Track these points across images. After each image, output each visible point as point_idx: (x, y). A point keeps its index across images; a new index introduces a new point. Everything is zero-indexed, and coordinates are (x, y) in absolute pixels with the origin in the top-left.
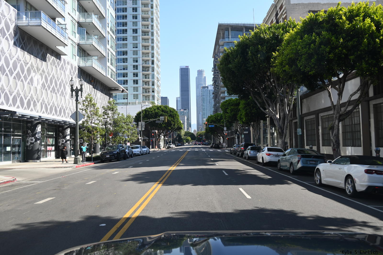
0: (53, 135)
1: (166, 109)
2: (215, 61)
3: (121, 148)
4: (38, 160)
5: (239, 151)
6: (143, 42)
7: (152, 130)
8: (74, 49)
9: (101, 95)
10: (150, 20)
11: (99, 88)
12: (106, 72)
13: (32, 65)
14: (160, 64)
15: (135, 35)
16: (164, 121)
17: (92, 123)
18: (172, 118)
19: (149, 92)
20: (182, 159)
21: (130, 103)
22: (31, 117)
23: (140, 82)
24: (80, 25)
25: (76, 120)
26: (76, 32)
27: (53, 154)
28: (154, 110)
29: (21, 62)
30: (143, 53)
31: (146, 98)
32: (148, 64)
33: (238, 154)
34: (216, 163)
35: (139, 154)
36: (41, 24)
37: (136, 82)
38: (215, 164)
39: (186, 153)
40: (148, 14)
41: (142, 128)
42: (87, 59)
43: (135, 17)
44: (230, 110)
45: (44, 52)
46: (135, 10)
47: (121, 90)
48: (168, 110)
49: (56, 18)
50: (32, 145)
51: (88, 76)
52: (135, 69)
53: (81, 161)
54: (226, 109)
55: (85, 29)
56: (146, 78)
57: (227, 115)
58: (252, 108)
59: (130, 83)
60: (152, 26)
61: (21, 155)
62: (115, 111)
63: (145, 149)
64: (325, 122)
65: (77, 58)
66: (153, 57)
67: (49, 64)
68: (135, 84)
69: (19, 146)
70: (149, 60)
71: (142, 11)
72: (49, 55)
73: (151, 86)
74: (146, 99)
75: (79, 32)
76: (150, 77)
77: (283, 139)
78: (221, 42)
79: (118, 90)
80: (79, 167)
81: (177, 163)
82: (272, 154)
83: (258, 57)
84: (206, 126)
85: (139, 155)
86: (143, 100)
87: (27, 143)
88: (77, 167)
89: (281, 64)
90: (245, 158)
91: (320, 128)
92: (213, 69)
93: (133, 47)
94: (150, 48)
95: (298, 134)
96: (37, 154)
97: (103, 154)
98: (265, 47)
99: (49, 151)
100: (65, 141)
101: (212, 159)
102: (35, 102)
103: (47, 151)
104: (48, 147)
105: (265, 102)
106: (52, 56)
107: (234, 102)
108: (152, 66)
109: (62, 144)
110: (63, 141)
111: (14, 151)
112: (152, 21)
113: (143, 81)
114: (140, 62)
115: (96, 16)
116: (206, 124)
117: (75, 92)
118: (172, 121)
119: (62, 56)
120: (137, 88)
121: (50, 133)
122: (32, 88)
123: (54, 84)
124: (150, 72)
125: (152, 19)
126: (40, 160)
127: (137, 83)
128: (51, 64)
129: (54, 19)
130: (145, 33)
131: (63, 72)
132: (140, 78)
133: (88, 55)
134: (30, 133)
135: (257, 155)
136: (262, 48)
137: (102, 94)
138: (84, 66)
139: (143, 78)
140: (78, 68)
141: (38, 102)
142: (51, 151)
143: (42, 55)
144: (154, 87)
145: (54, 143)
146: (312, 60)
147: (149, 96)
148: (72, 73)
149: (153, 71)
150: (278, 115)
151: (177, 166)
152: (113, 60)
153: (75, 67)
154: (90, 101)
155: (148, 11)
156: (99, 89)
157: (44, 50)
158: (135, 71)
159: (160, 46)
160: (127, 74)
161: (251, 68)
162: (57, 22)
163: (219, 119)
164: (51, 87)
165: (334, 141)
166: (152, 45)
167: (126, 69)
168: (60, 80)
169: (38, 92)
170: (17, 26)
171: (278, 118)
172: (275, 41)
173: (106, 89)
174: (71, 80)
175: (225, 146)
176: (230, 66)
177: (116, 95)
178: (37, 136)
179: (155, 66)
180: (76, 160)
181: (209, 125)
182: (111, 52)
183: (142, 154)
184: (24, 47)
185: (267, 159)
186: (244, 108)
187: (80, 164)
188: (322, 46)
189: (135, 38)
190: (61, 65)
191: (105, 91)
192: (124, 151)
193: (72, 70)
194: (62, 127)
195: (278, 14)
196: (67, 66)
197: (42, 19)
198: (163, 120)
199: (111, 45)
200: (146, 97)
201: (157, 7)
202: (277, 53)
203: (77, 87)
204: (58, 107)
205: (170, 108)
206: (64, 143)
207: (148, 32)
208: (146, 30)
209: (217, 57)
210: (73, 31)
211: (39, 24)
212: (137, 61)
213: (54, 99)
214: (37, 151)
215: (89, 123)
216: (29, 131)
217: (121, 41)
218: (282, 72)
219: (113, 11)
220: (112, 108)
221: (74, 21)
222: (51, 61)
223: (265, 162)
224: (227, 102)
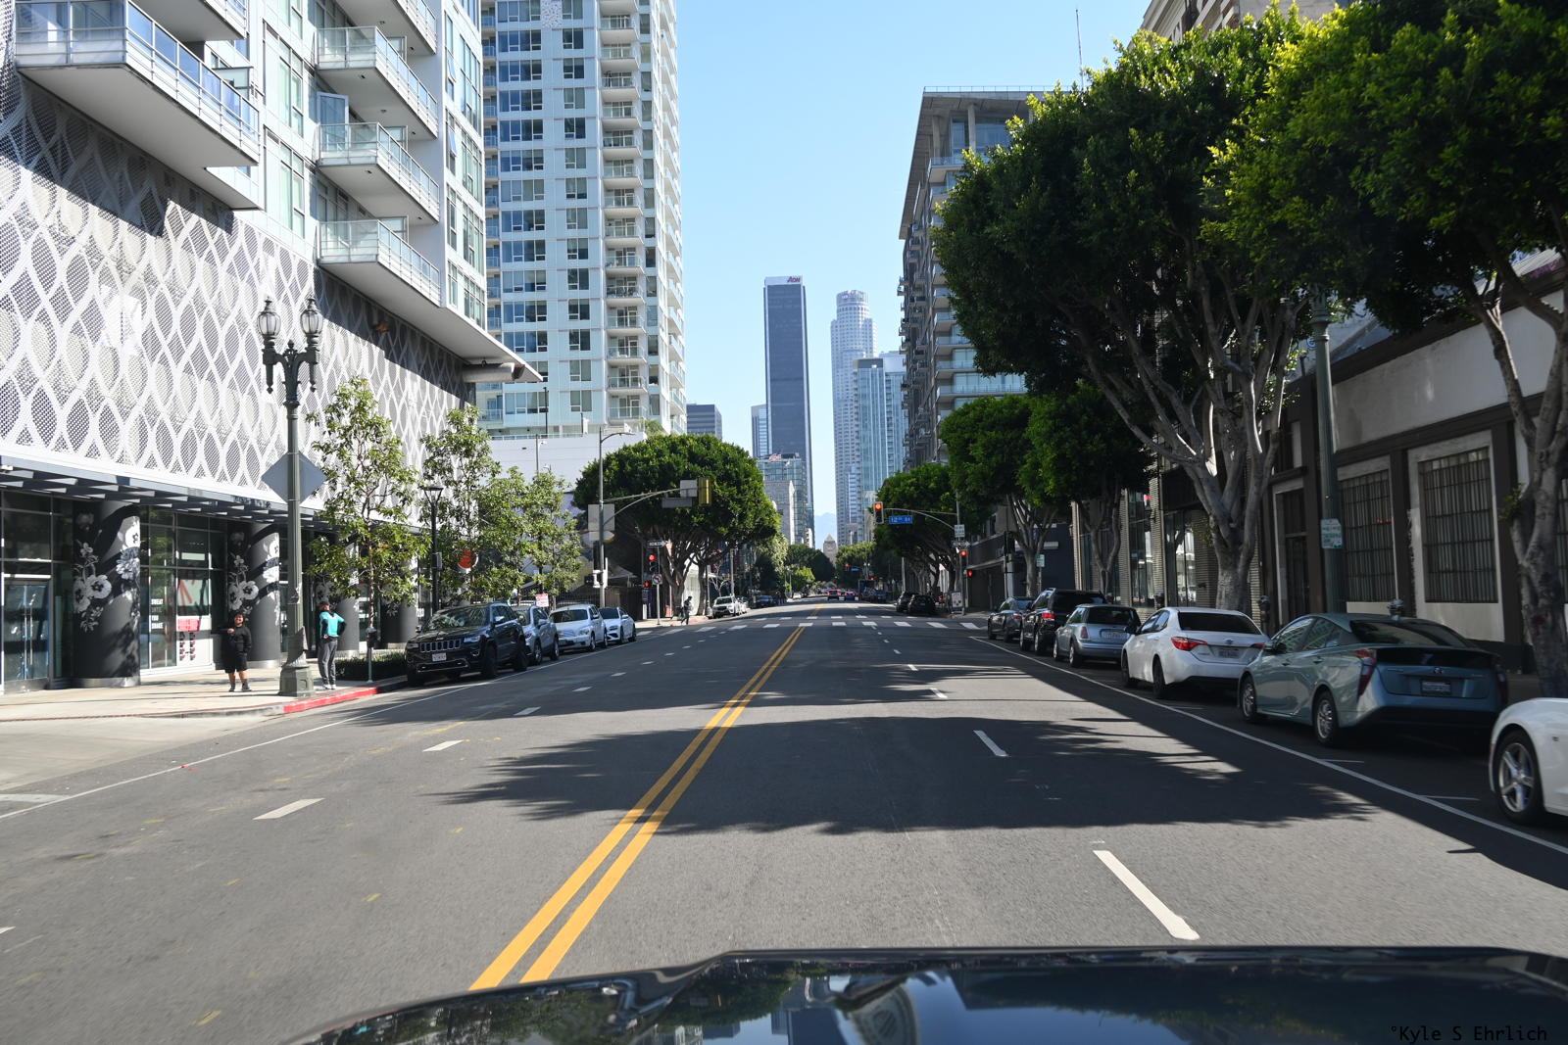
0: (205, 563)
1: (708, 449)
2: (912, 252)
3: (499, 619)
4: (129, 675)
5: (1028, 629)
6: (607, 173)
7: (647, 539)
8: (295, 184)
9: (423, 387)
10: (636, 80)
11: (414, 358)
12: (441, 290)
13: (92, 249)
14: (679, 264)
15: (576, 143)
16: (695, 500)
17: (369, 510)
18: (734, 489)
19: (635, 381)
20: (774, 667)
21: (556, 429)
22: (84, 484)
23: (600, 342)
24: (322, 81)
25: (290, 495)
26: (306, 114)
27: (206, 648)
28: (658, 456)
29: (37, 231)
30: (609, 220)
31: (626, 406)
32: (632, 263)
33: (1026, 641)
34: (932, 687)
35: (588, 644)
36: (124, 58)
37: (581, 340)
38: (930, 692)
39: (791, 640)
40: (627, 54)
41: (602, 530)
42: (355, 233)
43: (575, 70)
44: (984, 446)
45: (150, 193)
46: (574, 38)
47: (512, 366)
48: (714, 454)
49: (202, 43)
50: (97, 612)
51: (363, 306)
52: (575, 287)
53: (310, 683)
54: (967, 441)
55: (346, 98)
56: (622, 322)
57: (971, 468)
58: (1084, 433)
59: (559, 347)
60: (647, 106)
61: (48, 657)
62: (479, 456)
63: (617, 622)
64: (1442, 487)
65: (312, 223)
66: (650, 235)
67: (176, 246)
68: (576, 348)
69: (39, 615)
70: (634, 249)
71: (604, 45)
72: (179, 207)
73: (643, 357)
74: (624, 413)
75: (321, 114)
76: (642, 317)
77: (1239, 570)
78: (935, 171)
79: (495, 367)
80: (300, 709)
81: (749, 690)
82: (1205, 643)
83: (1126, 181)
84: (879, 520)
85: (589, 649)
86: (613, 414)
87: (78, 600)
88: (288, 709)
89: (1261, 194)
90: (1062, 658)
91: (1415, 516)
92: (901, 282)
93: (569, 196)
94: (639, 199)
95: (1326, 547)
96: (124, 651)
97: (416, 646)
98: (1159, 135)
99: (187, 635)
100: (256, 590)
101: (912, 667)
102: (107, 416)
103: (172, 636)
104: (178, 618)
105: (1153, 399)
106: (193, 211)
107: (1000, 411)
108: (650, 271)
109: (246, 603)
110: (248, 591)
111: (18, 639)
112: (647, 88)
113: (611, 337)
114: (598, 257)
115: (395, 44)
116: (879, 512)
117: (285, 365)
118: (733, 500)
119: (237, 214)
120: (586, 363)
121: (186, 556)
122: (95, 352)
123: (199, 335)
124: (640, 298)
125: (647, 76)
126: (135, 677)
127: (586, 346)
128: (186, 246)
129: (196, 46)
130: (615, 135)
131: (243, 286)
132: (599, 323)
133: (363, 212)
134: (88, 554)
135: (1127, 645)
136: (1143, 139)
137: (428, 384)
138: (341, 260)
139: (610, 322)
140: (315, 271)
141: (125, 415)
142: (193, 636)
143: (143, 205)
144: (659, 360)
145: (208, 601)
146: (1448, 153)
147: (637, 397)
148: (287, 290)
149: (653, 292)
150: (1214, 458)
151: (749, 705)
152: (475, 237)
153: (302, 265)
154: (361, 408)
155: (629, 45)
156: (414, 363)
157: (149, 185)
158: (579, 294)
159: (679, 189)
160: (542, 308)
161: (1094, 238)
162: (208, 61)
163: (933, 489)
164: (190, 350)
165: (1536, 577)
166: (648, 184)
167: (539, 288)
168: (231, 321)
169: (124, 370)
170: (18, 67)
171: (1215, 472)
172: (1210, 107)
173: (445, 364)
174: (263, 314)
175: (961, 605)
176: (994, 230)
177: (499, 397)
178: (120, 568)
179: (661, 272)
180: (290, 676)
181: (889, 514)
182: (465, 205)
183: (600, 644)
184: (52, 166)
185: (1179, 665)
186: (1049, 436)
187: (308, 695)
188: (1501, 77)
189: (576, 158)
190: (233, 252)
191: (441, 372)
192: (516, 634)
193: (288, 278)
194: (245, 527)
195: (1197, 14)
196: (266, 260)
197: (128, 36)
198: (693, 494)
199: (465, 176)
200: (624, 402)
201: (664, 26)
202: (1232, 147)
203: (291, 344)
204: (223, 441)
205: (725, 445)
206: (255, 601)
207: (631, 132)
208: (623, 121)
209: (919, 234)
210: (290, 107)
211: (117, 58)
212: (584, 255)
213: (202, 403)
214: (124, 636)
215: (358, 508)
216: (86, 549)
217: (518, 169)
218: (1260, 236)
219: (475, 29)
220: (466, 443)
221: (295, 64)
222: (185, 233)
223: (1168, 680)
224: (971, 415)
